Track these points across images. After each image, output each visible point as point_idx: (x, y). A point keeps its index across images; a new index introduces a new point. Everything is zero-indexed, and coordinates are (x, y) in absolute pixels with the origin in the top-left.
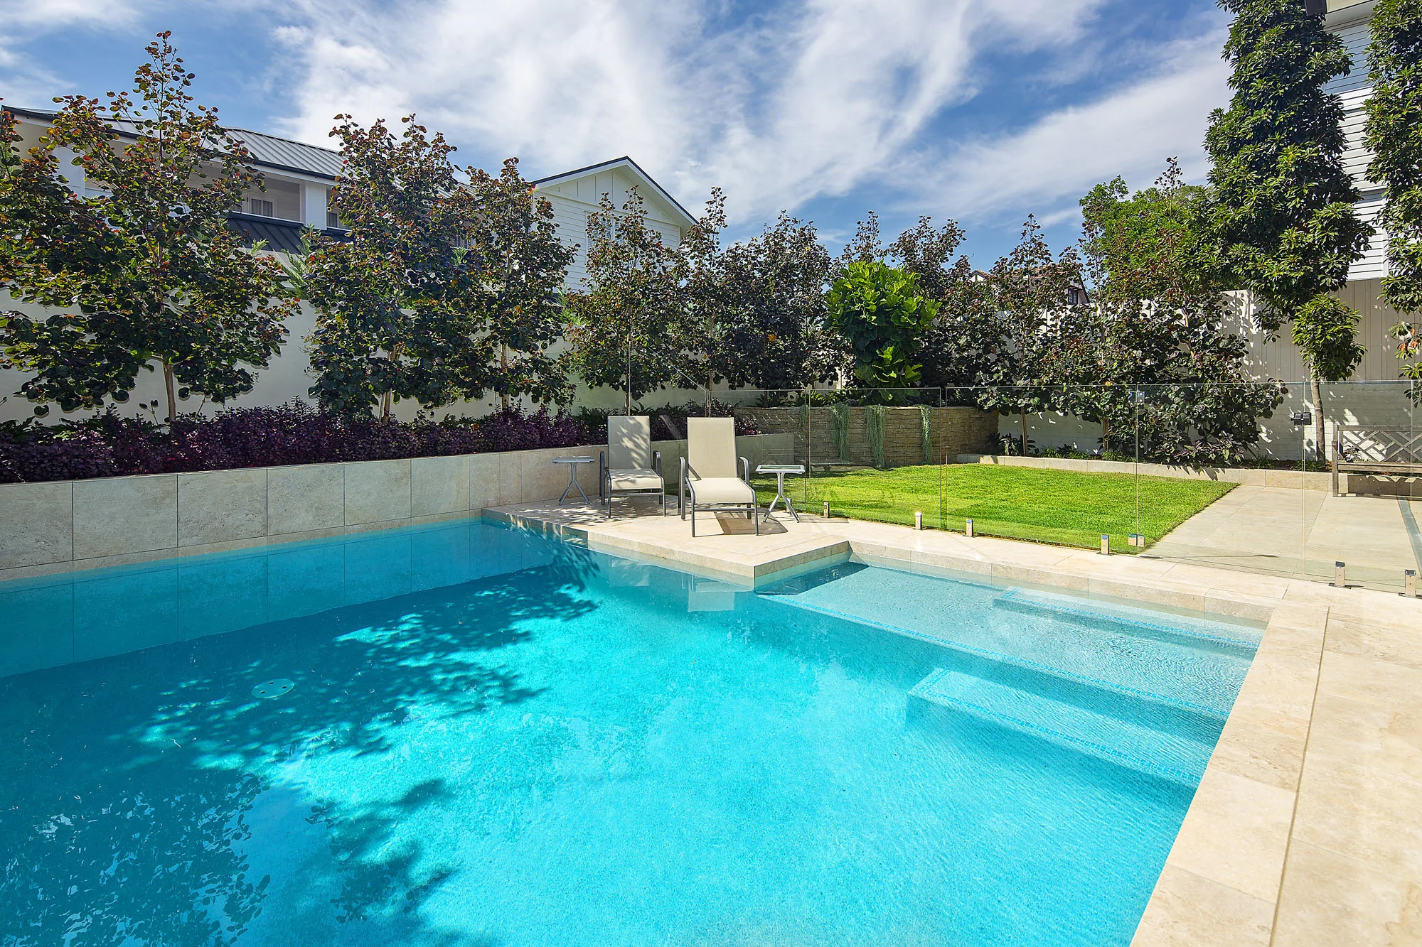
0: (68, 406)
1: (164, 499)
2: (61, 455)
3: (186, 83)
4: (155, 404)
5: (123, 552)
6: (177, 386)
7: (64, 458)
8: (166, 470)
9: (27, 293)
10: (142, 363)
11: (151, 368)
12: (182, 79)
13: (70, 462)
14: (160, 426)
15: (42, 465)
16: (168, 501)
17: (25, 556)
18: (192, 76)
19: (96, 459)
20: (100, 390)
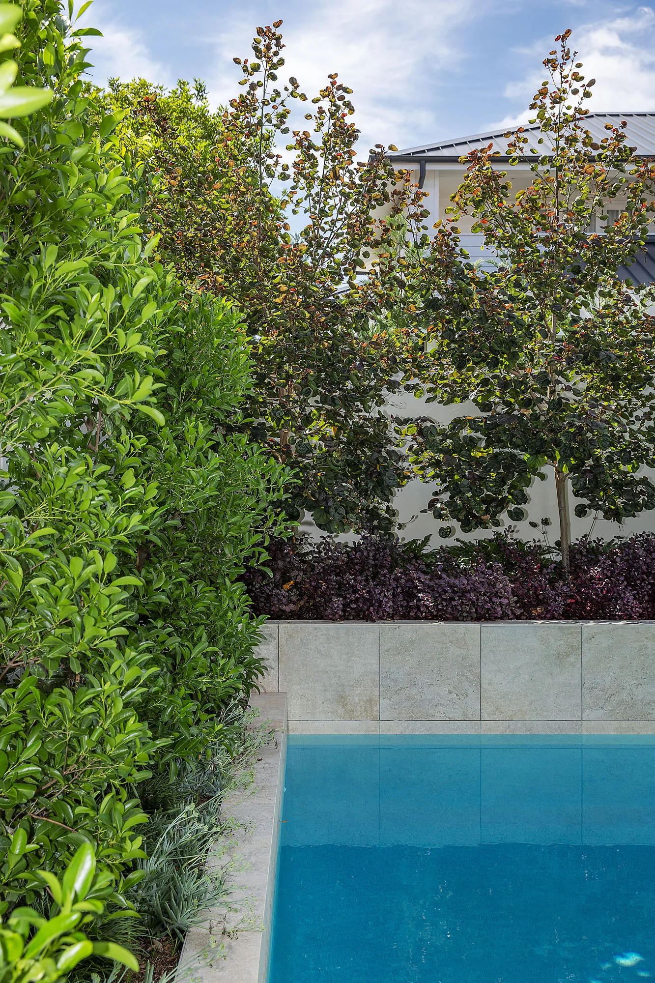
0: (467, 527)
1: (568, 656)
2: (469, 592)
3: (587, 95)
4: (546, 522)
5: (527, 717)
6: (573, 502)
7: (473, 595)
8: (567, 615)
9: (428, 391)
10: (535, 471)
11: (543, 477)
12: (581, 91)
13: (478, 600)
14: (549, 551)
15: (454, 603)
16: (572, 659)
17: (439, 708)
18: (592, 83)
19: (501, 597)
20: (496, 507)
